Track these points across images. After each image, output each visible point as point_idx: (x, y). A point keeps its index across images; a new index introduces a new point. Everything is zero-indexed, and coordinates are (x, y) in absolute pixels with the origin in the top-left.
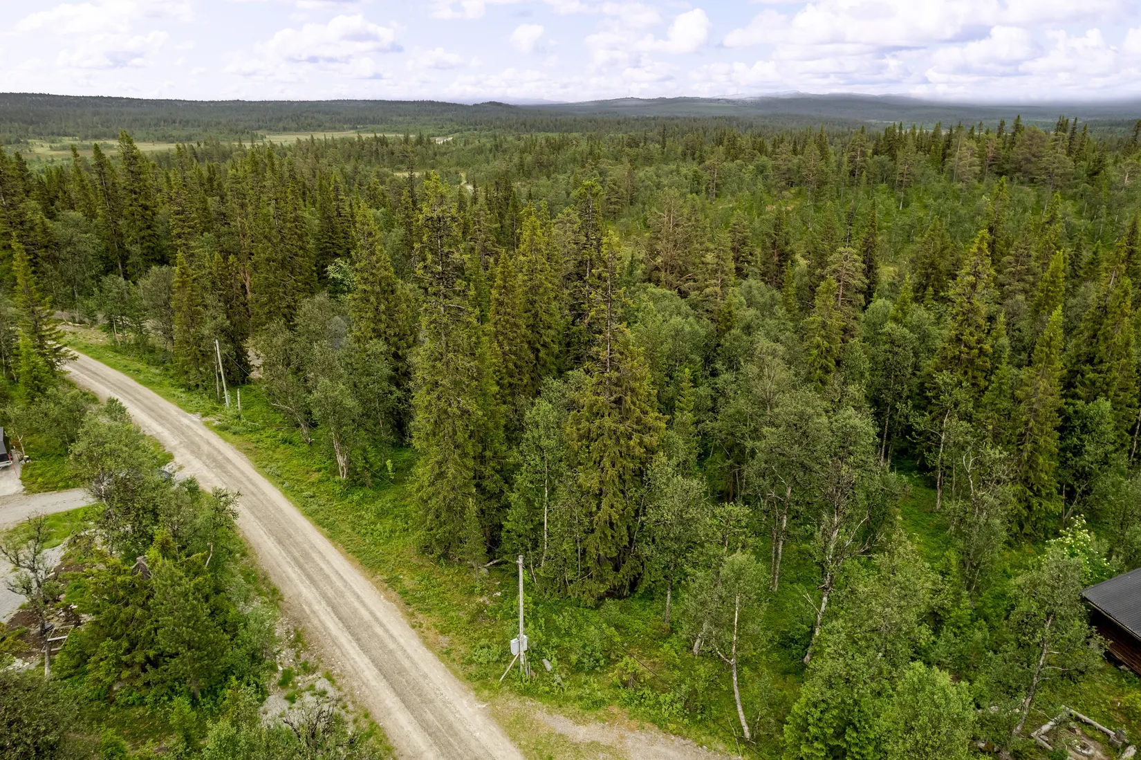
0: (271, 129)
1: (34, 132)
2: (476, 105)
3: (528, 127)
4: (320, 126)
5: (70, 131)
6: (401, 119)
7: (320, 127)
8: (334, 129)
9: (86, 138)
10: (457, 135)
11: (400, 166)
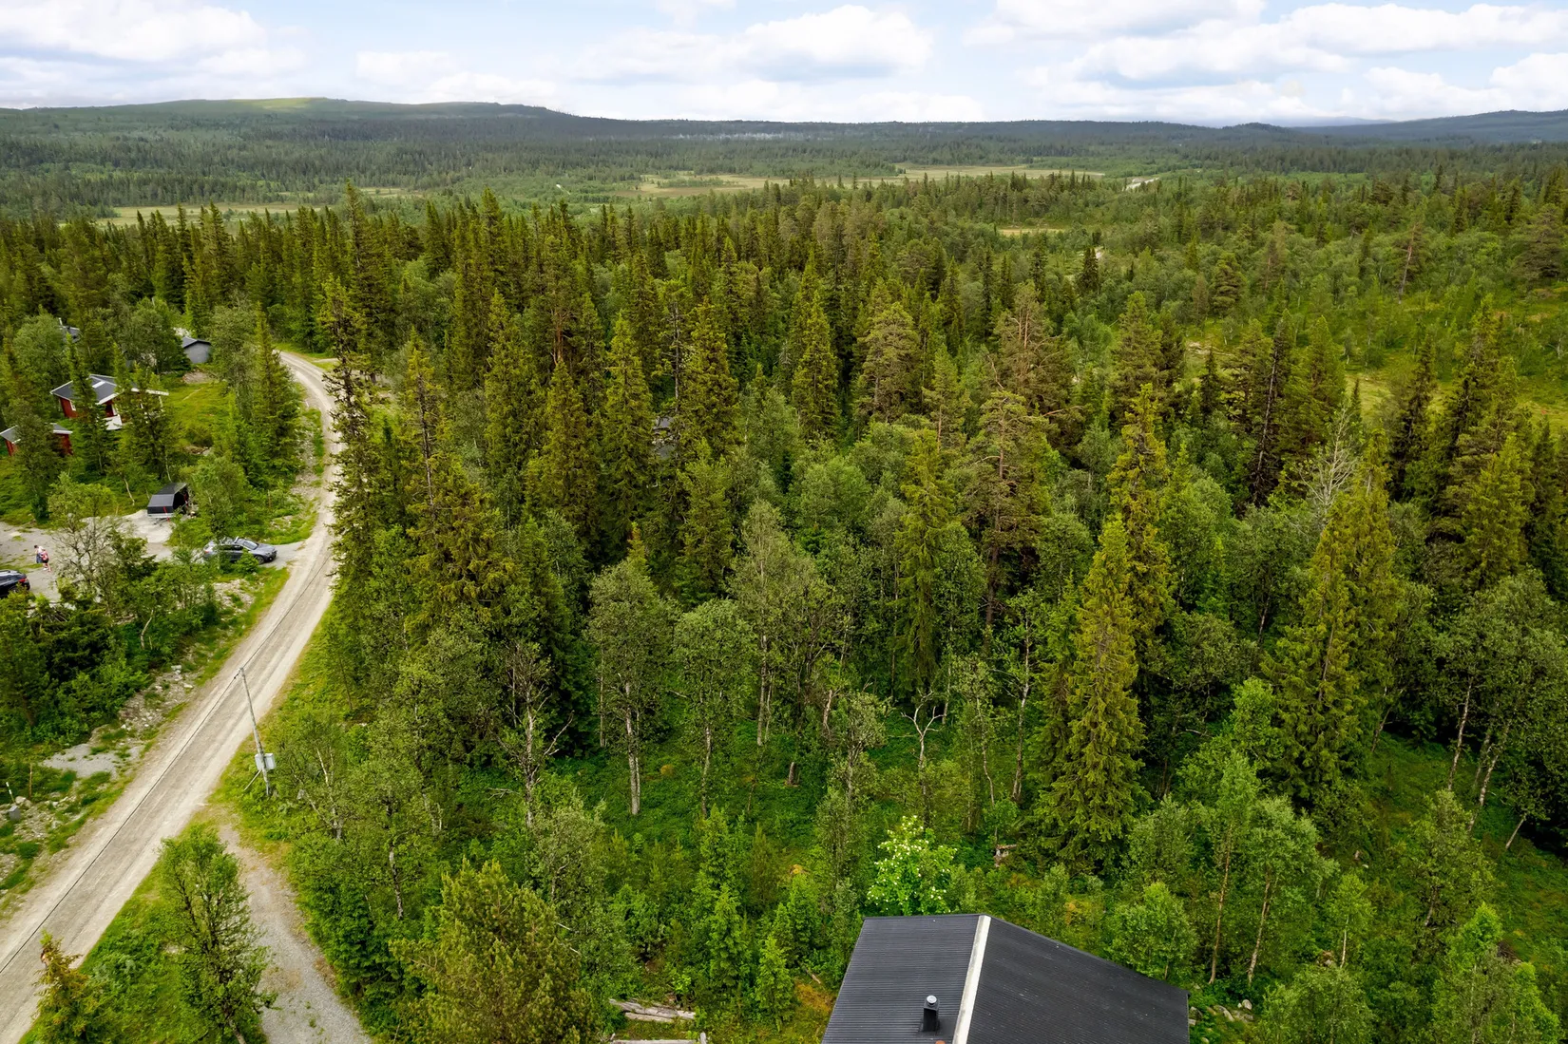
0: (916, 162)
1: (653, 166)
2: (1226, 129)
3: (1287, 164)
4: (981, 158)
5: (689, 164)
6: (1102, 149)
7: (983, 159)
8: (1000, 162)
9: (701, 172)
10: (1168, 174)
11: (1032, 219)
